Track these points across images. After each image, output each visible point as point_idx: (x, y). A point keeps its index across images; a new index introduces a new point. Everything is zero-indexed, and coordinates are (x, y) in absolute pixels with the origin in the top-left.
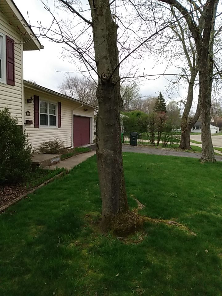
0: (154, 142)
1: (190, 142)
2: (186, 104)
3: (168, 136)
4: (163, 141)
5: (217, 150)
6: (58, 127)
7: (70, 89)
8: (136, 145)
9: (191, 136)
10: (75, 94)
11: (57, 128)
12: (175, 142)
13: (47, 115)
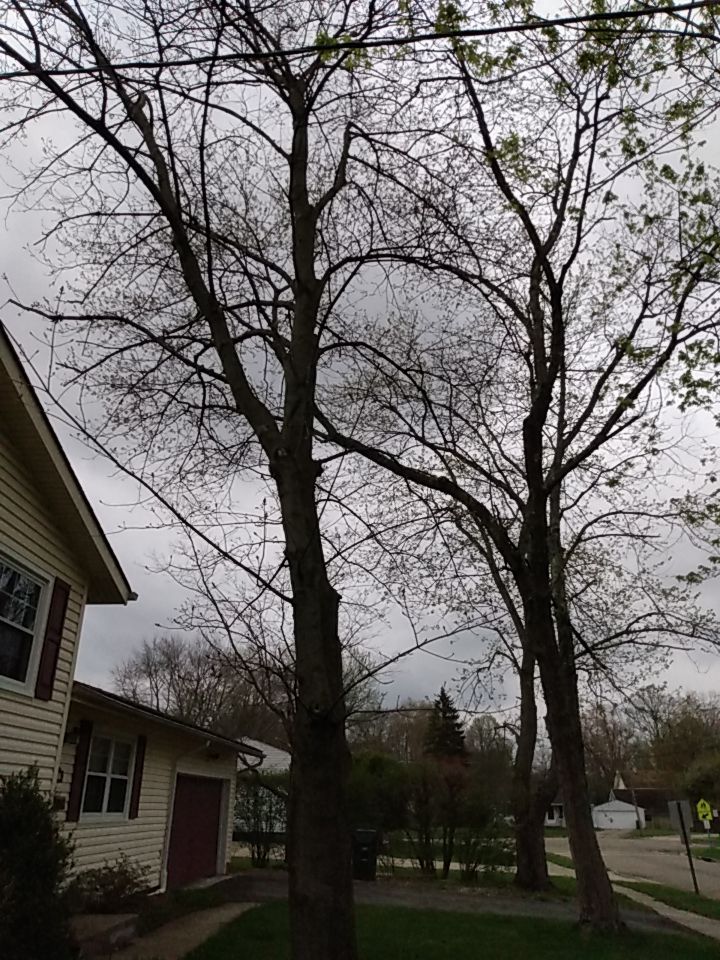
0: (432, 864)
1: (545, 861)
2: (519, 733)
3: (476, 844)
4: (461, 862)
5: (639, 891)
6: (130, 818)
7: (150, 675)
8: (373, 878)
9: (547, 840)
10: (166, 693)
11: (127, 819)
12: (502, 864)
13: (105, 778)
